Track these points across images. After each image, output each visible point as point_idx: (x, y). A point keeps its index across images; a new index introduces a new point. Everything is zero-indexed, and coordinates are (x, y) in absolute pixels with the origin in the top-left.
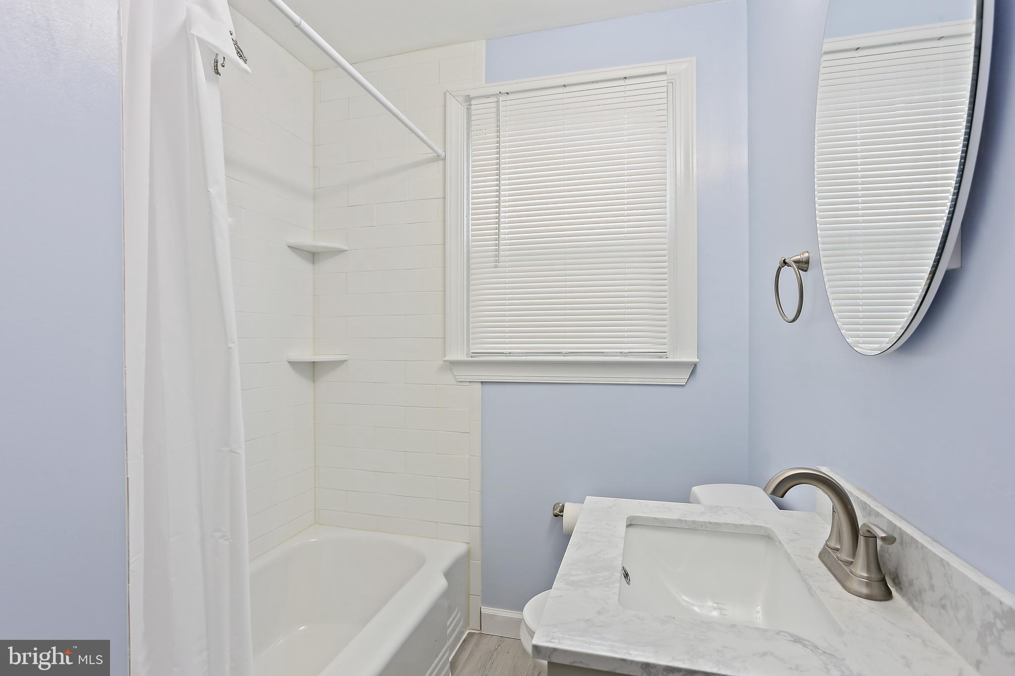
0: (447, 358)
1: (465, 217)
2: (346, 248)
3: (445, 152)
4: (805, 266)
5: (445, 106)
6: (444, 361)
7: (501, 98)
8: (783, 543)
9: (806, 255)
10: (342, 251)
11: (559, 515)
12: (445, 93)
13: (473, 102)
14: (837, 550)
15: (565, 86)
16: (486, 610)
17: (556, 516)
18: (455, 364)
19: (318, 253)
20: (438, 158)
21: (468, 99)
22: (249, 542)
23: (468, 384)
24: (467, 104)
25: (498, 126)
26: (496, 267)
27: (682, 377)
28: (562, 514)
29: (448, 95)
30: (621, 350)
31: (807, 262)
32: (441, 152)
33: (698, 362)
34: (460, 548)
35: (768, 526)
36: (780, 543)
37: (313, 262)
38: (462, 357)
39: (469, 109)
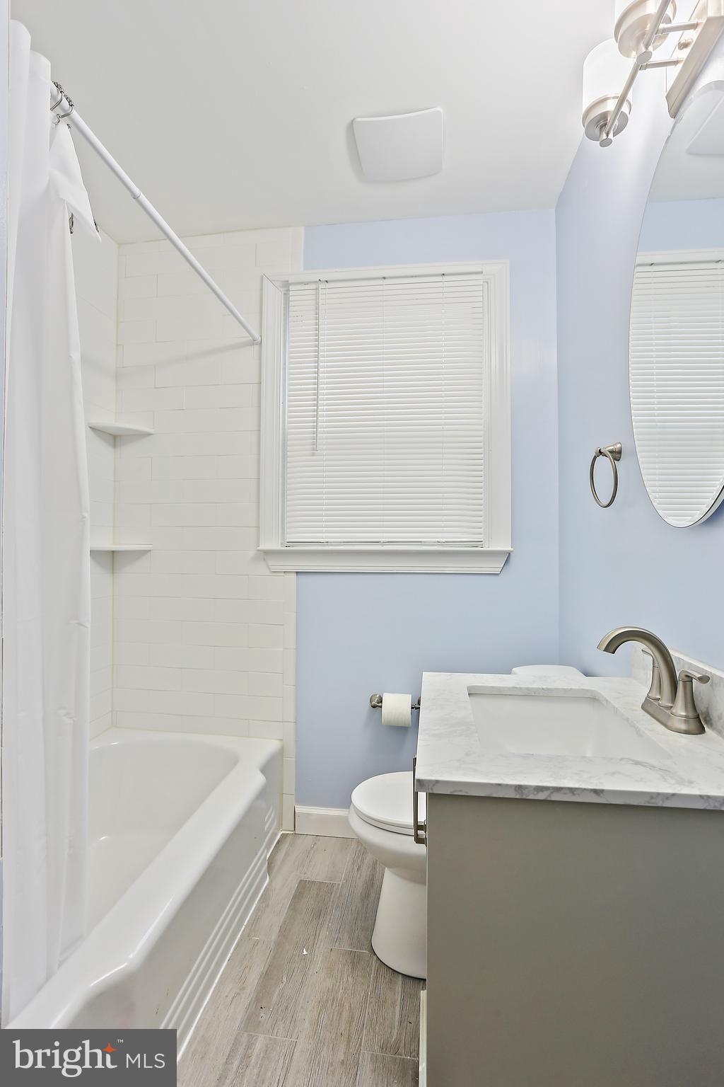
0: (263, 547)
1: (281, 404)
2: (152, 431)
3: (261, 336)
4: (617, 455)
5: (262, 289)
6: (259, 550)
7: (322, 286)
8: (609, 700)
9: (619, 445)
10: (150, 434)
11: (377, 705)
12: (262, 277)
13: (291, 288)
14: (659, 699)
15: (384, 278)
16: (301, 809)
17: (374, 707)
18: (268, 553)
19: (120, 436)
20: (254, 342)
21: (287, 285)
22: (90, 722)
23: (283, 574)
24: (285, 289)
25: (317, 314)
26: (313, 455)
27: (495, 566)
28: (380, 704)
29: (265, 279)
30: (439, 540)
31: (620, 452)
32: (257, 336)
33: (512, 551)
34: (272, 746)
35: (593, 689)
36: (607, 701)
37: (115, 446)
38: (277, 546)
39: (286, 294)
